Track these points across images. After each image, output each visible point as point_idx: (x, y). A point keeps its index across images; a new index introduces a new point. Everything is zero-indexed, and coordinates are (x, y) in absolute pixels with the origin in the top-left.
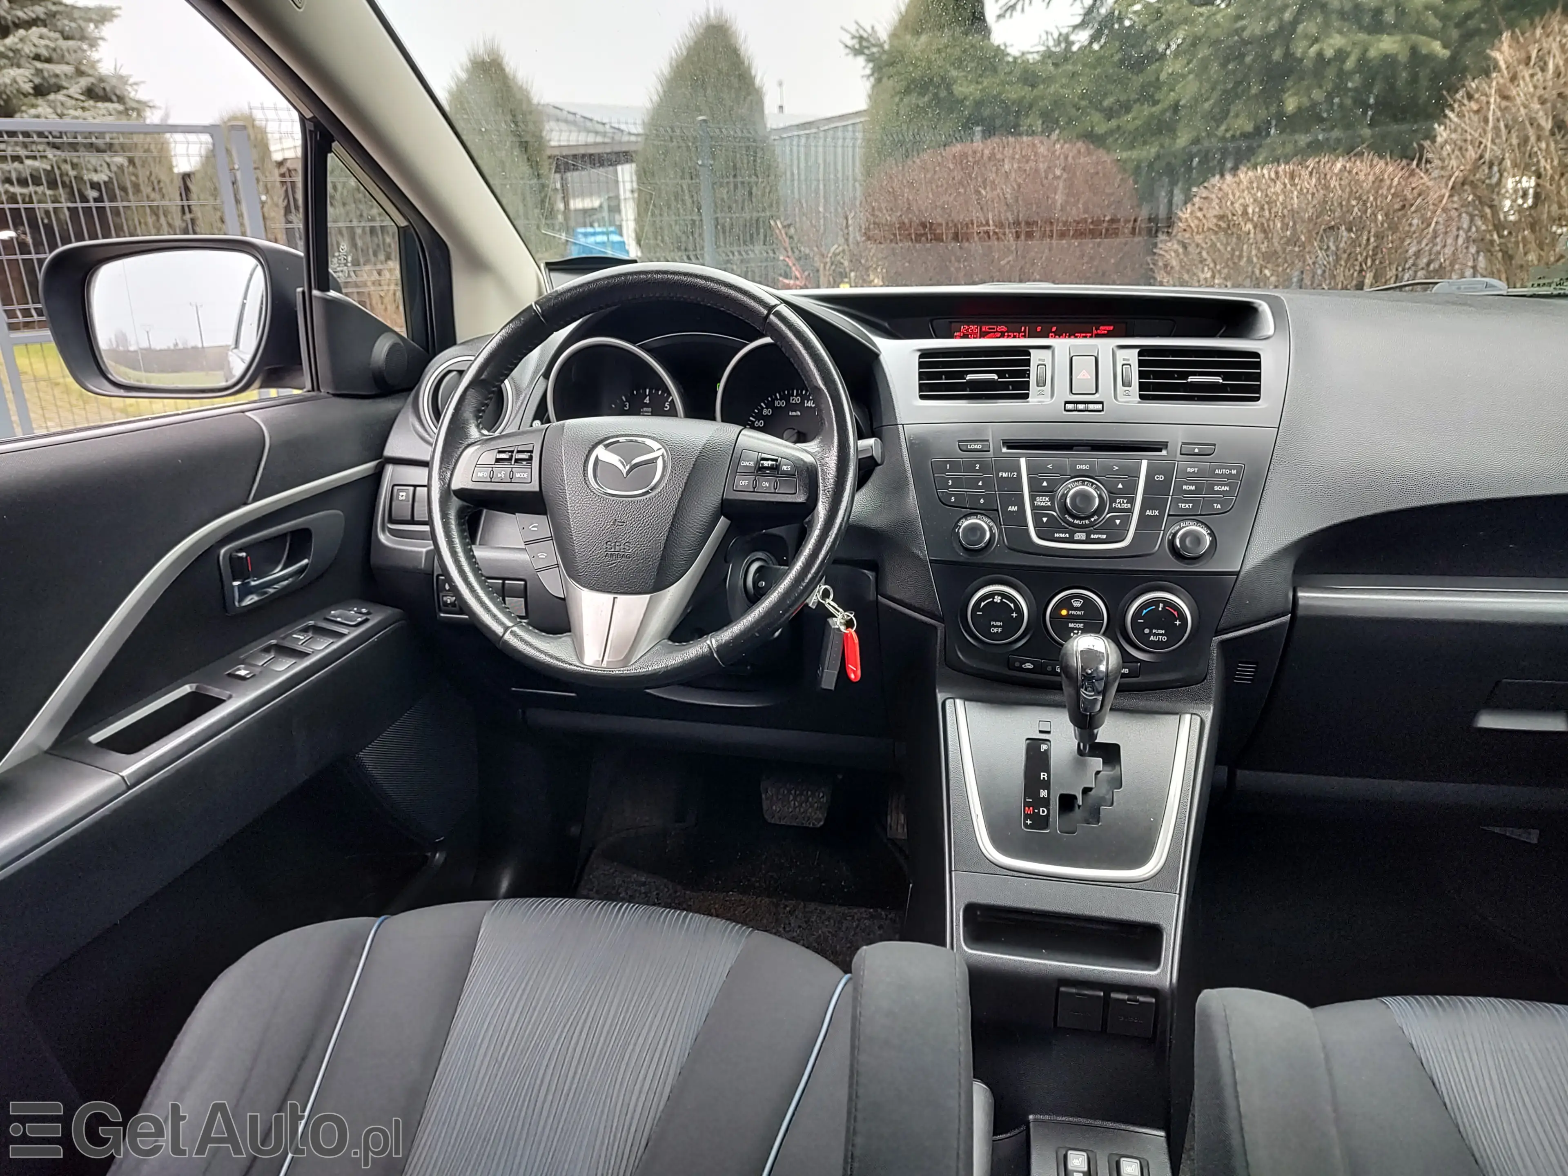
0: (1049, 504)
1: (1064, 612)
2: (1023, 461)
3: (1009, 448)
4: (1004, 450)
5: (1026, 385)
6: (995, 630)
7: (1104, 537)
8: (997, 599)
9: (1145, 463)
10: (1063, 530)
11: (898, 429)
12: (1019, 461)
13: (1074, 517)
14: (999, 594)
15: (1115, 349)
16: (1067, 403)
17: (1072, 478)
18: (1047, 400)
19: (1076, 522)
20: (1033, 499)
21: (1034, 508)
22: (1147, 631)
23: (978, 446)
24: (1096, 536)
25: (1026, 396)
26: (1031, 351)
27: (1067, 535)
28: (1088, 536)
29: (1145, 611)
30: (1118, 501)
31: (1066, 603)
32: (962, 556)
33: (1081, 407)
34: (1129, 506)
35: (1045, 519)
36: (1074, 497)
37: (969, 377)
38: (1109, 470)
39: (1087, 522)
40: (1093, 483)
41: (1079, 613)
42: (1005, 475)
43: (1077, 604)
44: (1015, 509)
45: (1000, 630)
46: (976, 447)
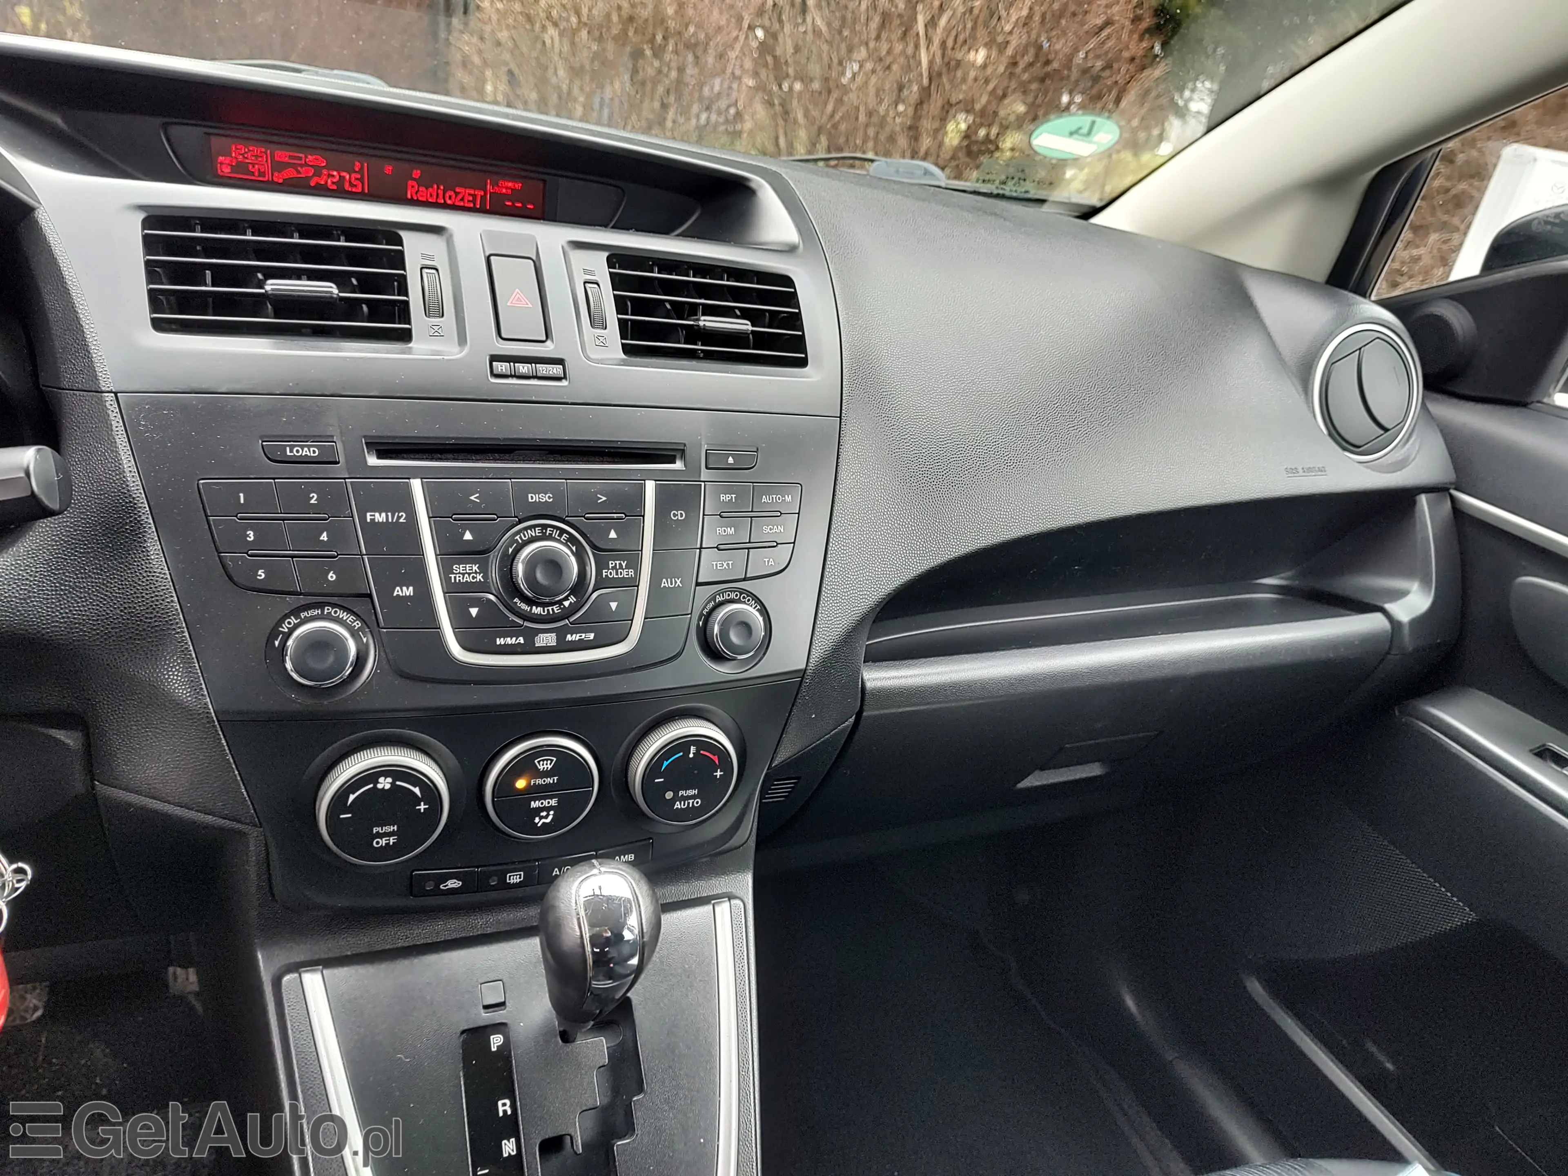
0: (479, 577)
1: (521, 784)
2: (416, 485)
3: (381, 455)
4: (373, 461)
5: (403, 312)
6: (383, 842)
7: (591, 636)
8: (385, 783)
9: (650, 487)
10: (513, 630)
11: (102, 402)
12: (408, 487)
13: (530, 602)
14: (385, 774)
15: (567, 248)
16: (494, 358)
17: (520, 522)
18: (451, 352)
19: (537, 610)
20: (445, 570)
21: (450, 588)
22: (669, 795)
23: (310, 452)
24: (575, 637)
25: (405, 336)
26: (403, 234)
27: (521, 640)
28: (561, 638)
29: (666, 763)
30: (611, 564)
31: (523, 765)
32: (297, 701)
33: (523, 368)
34: (631, 572)
35: (474, 611)
36: (532, 563)
37: (272, 285)
38: (588, 502)
39: (556, 609)
40: (562, 531)
41: (549, 780)
42: (380, 517)
43: (544, 765)
44: (408, 591)
45: (392, 840)
46: (305, 452)
